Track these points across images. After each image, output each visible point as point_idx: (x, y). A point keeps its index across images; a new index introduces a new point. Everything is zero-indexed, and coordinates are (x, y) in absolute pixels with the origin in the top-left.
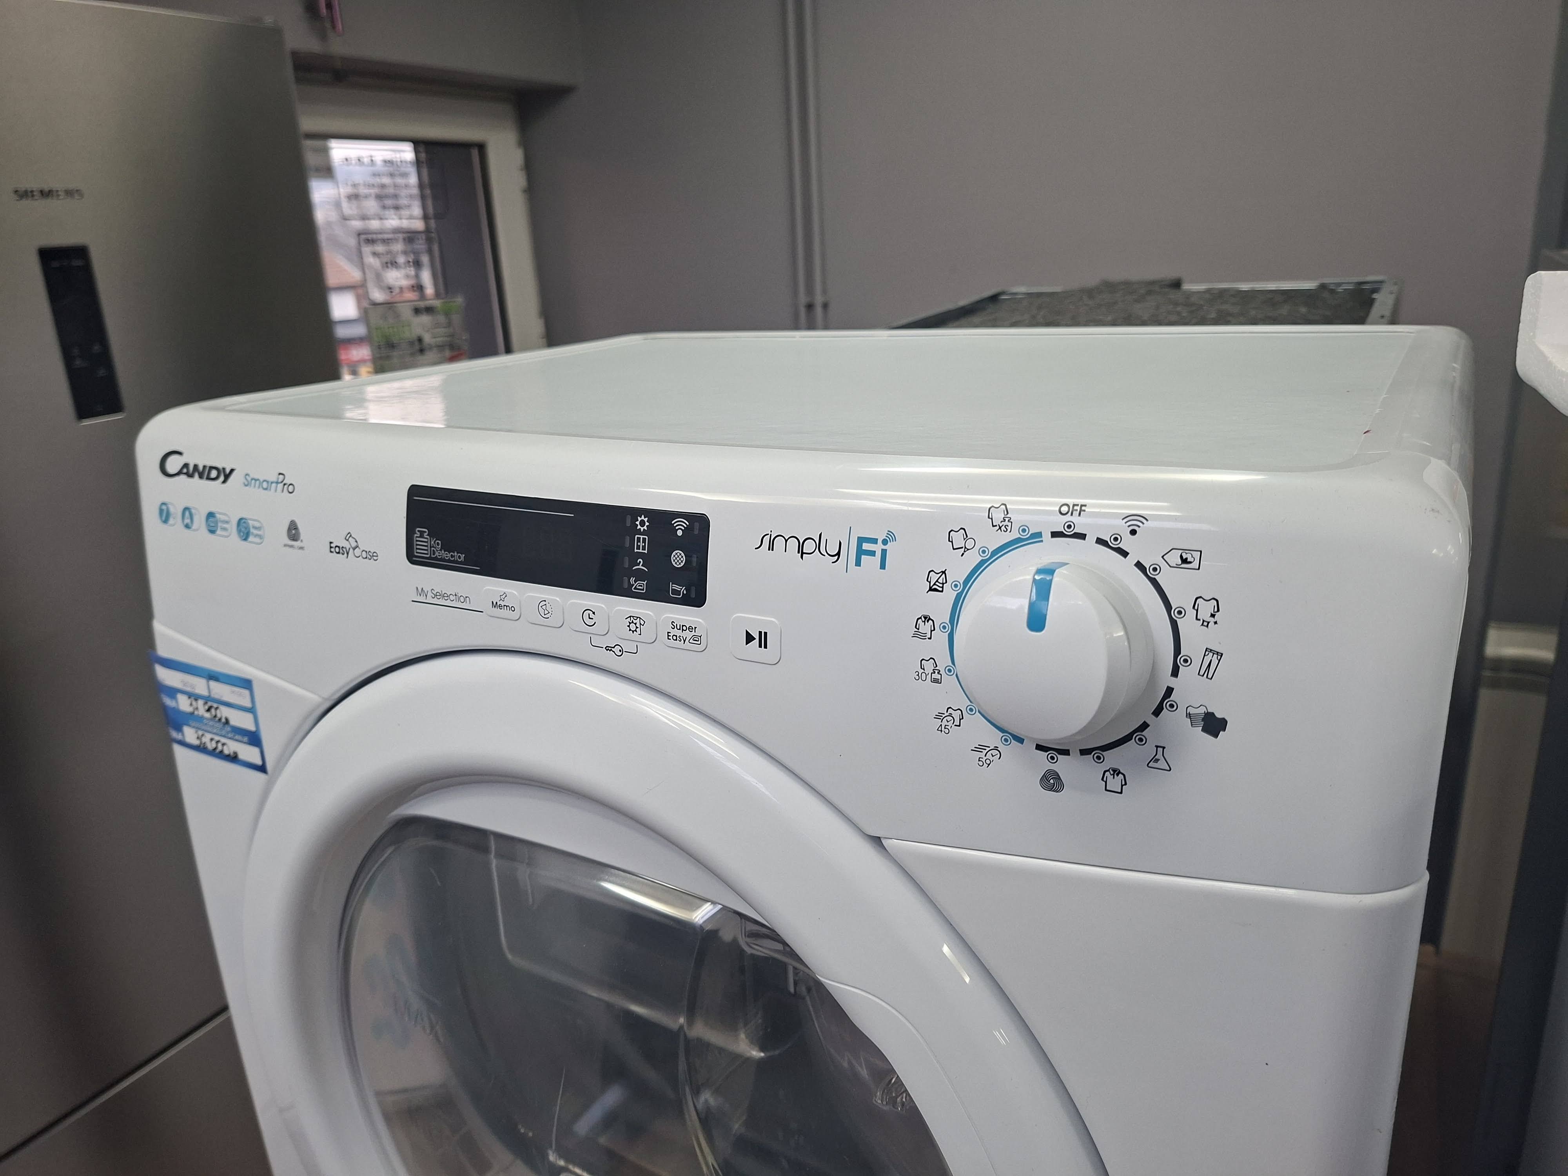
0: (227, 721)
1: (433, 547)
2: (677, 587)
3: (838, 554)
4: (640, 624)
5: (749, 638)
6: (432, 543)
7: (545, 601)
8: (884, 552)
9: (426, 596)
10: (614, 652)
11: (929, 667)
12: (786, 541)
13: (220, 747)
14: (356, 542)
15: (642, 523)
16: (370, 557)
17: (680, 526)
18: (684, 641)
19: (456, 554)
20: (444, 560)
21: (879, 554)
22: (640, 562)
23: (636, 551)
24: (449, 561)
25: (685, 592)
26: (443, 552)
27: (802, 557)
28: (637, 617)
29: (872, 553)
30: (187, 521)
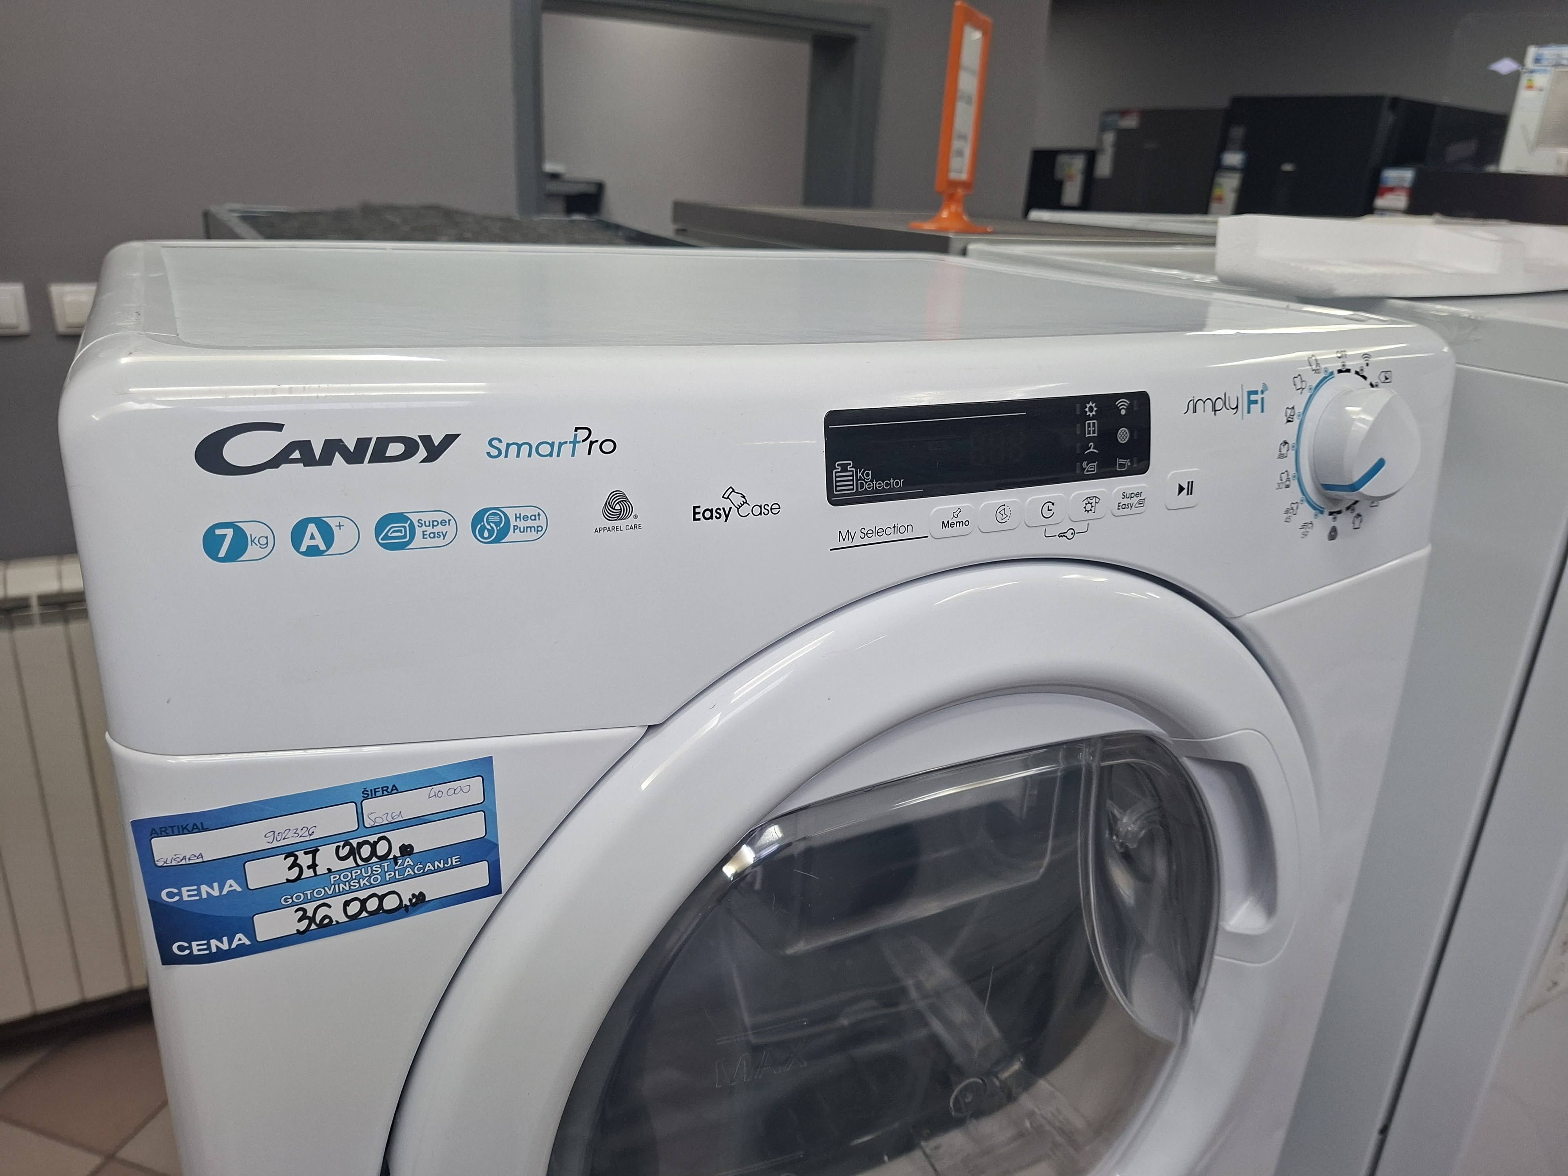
0: (407, 850)
1: (861, 479)
2: (1122, 461)
3: (1237, 407)
4: (1096, 502)
5: (1181, 489)
6: (859, 474)
7: (1004, 505)
8: (1262, 399)
9: (853, 539)
10: (1066, 537)
11: (1284, 477)
12: (1204, 402)
13: (372, 905)
14: (744, 497)
15: (1091, 409)
16: (766, 512)
17: (1123, 405)
18: (1131, 507)
19: (892, 481)
20: (877, 491)
21: (1260, 402)
22: (1091, 445)
23: (1087, 436)
24: (884, 491)
25: (1129, 464)
26: (874, 482)
27: (1215, 414)
28: (1093, 497)
29: (1256, 402)
30: (313, 543)
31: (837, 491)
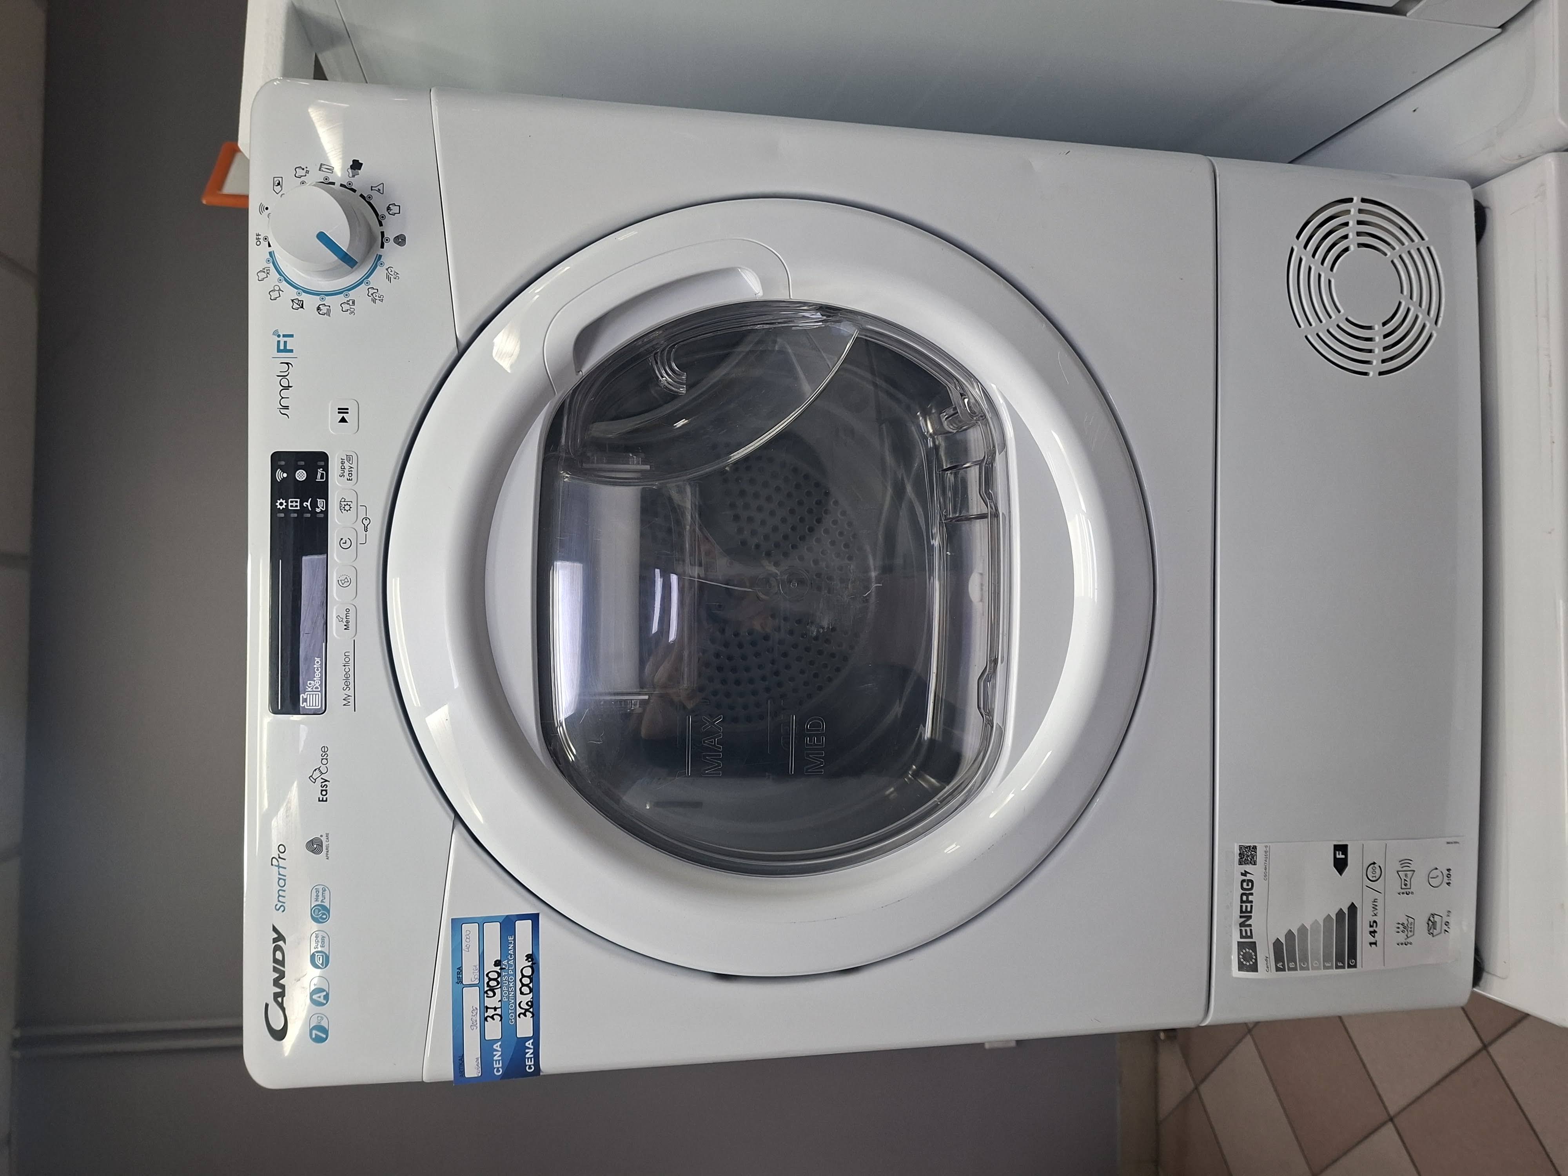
0: (497, 963)
1: (312, 689)
2: (319, 476)
3: (287, 363)
4: (344, 501)
5: (343, 420)
6: (309, 689)
7: (338, 581)
8: (284, 336)
9: (349, 696)
10: (368, 525)
11: (346, 307)
12: (283, 398)
13: (526, 981)
14: (316, 770)
15: (281, 504)
16: (326, 755)
17: (281, 475)
18: (351, 468)
19: (315, 666)
20: (321, 677)
21: (286, 339)
22: (306, 504)
23: (298, 508)
24: (321, 672)
25: (321, 469)
26: (315, 679)
27: (291, 387)
28: (340, 504)
29: (285, 342)
30: (322, 997)
31: (318, 706)
